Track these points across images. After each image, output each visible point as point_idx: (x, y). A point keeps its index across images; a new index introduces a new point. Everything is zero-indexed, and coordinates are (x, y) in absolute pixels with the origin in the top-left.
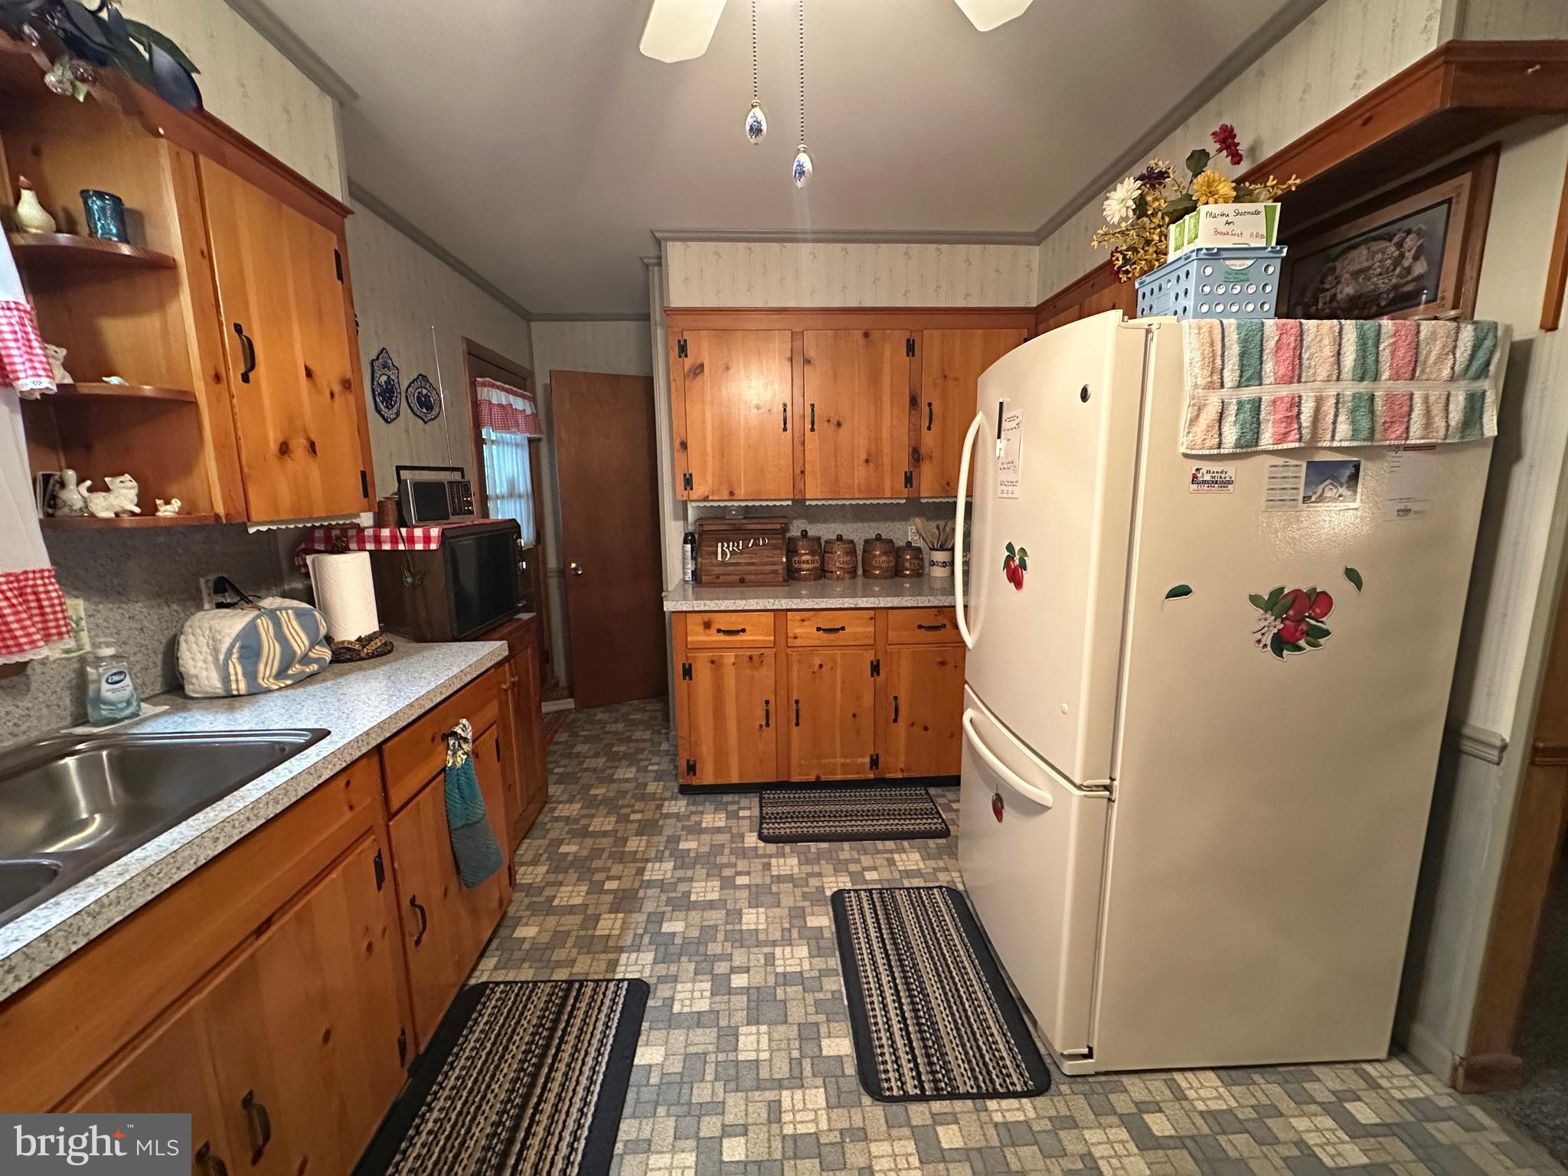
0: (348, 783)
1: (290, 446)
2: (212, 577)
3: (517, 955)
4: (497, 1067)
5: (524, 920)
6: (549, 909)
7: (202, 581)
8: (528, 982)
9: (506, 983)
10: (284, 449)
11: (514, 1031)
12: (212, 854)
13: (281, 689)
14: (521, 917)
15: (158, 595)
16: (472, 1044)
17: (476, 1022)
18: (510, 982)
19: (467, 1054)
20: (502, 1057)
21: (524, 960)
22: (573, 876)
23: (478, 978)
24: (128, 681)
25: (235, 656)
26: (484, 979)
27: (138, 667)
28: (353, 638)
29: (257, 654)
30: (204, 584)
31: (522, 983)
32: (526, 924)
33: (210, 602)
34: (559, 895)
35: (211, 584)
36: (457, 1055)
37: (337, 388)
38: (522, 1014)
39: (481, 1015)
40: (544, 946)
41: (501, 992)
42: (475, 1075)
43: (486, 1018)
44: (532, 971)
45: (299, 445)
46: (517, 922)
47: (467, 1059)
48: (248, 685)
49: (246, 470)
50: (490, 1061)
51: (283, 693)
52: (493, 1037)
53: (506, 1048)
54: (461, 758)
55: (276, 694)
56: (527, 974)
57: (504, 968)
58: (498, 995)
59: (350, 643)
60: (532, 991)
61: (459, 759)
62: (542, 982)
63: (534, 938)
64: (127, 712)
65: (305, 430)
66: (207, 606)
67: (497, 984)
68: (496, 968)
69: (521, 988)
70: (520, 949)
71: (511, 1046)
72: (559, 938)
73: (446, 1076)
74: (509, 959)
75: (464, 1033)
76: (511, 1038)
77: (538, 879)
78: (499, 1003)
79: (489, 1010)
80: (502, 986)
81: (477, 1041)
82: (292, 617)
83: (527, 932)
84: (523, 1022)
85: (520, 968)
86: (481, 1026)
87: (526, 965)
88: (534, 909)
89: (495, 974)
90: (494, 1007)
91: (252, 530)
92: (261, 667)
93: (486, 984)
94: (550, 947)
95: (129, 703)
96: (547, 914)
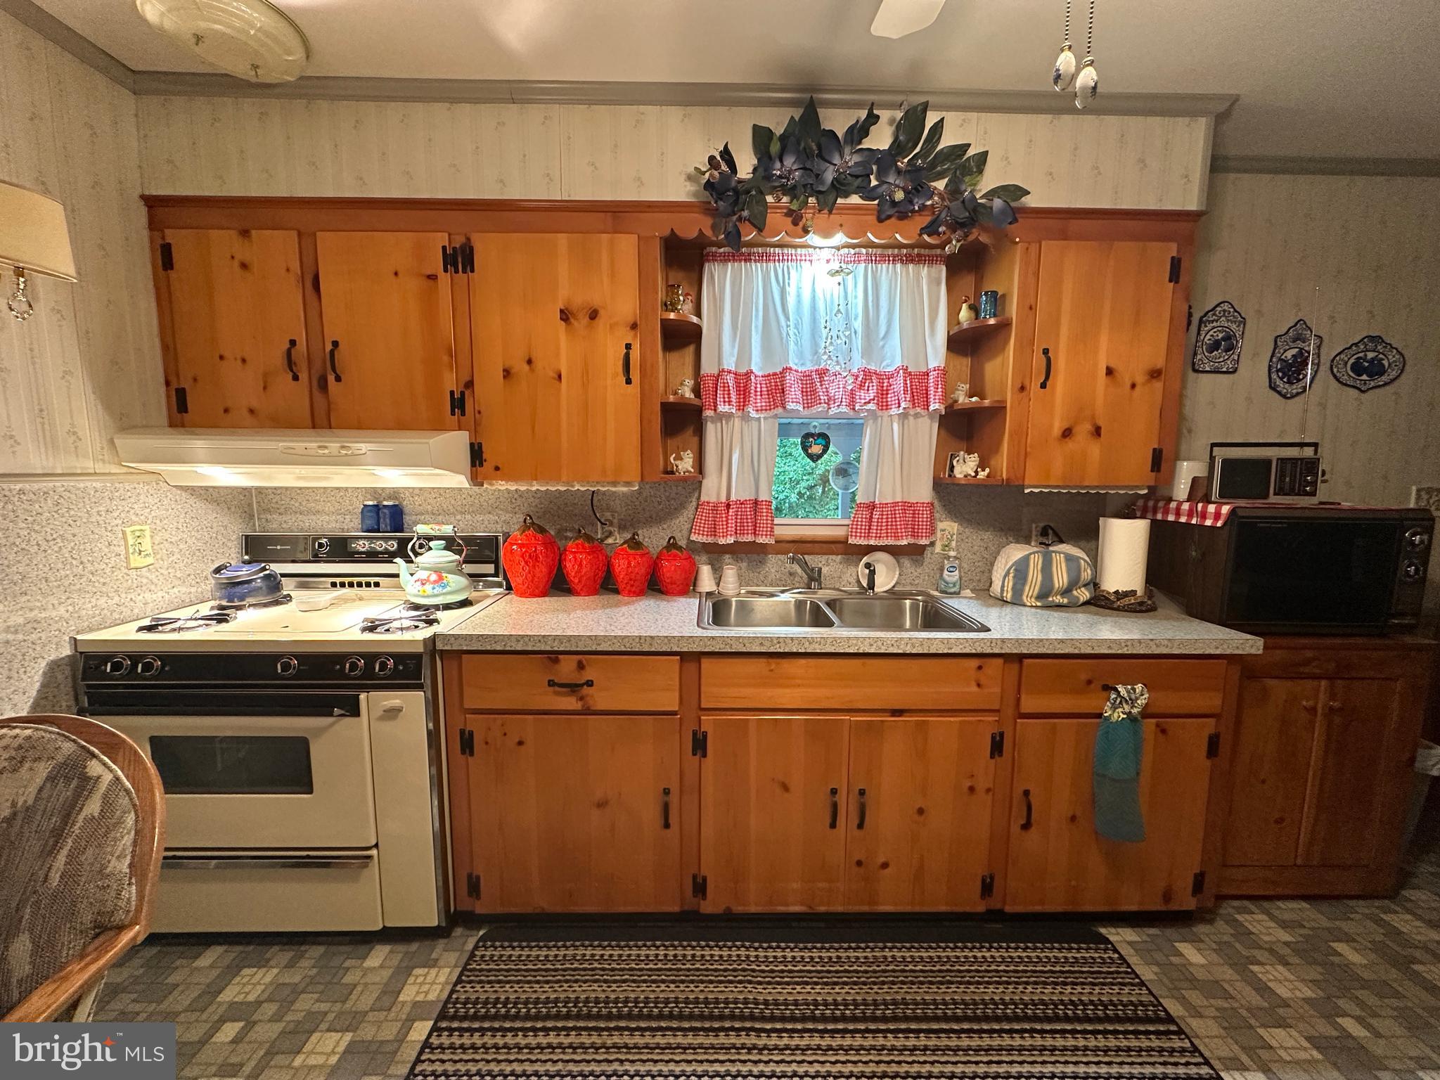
0: (980, 668)
1: (1074, 431)
2: (1042, 525)
3: (1159, 957)
4: (1045, 983)
5: (1202, 946)
6: (1241, 965)
7: (1034, 526)
8: (1137, 976)
9: (1121, 957)
10: (1067, 433)
11: (1083, 984)
12: (867, 651)
13: (1032, 606)
14: (1202, 941)
15: (1002, 530)
16: (1051, 955)
17: (1070, 949)
18: (1125, 961)
19: (1041, 955)
20: (1056, 984)
21: (1158, 964)
22: (1315, 973)
23: (1110, 933)
24: (957, 573)
25: (1011, 575)
26: (1112, 938)
27: (979, 570)
28: (1112, 590)
29: (1025, 579)
30: (1035, 529)
31: (1133, 972)
32: (1199, 950)
33: (1036, 541)
34: (1268, 967)
35: (1039, 529)
36: (1037, 948)
37: (1140, 379)
38: (1104, 984)
39: (1078, 950)
40: (1189, 977)
41: (1110, 958)
42: (1029, 969)
43: (1078, 955)
44: (1153, 977)
45: (1084, 429)
46: (1195, 940)
47: (1038, 957)
48: (1013, 595)
49: (1028, 449)
50: (1047, 975)
51: (1033, 610)
52: (1067, 969)
53: (1065, 984)
54: (1119, 715)
55: (1027, 609)
56: (1147, 973)
57: (1136, 950)
58: (1106, 956)
59: (1108, 593)
60: (1132, 985)
61: (1116, 715)
62: (1148, 989)
63: (1191, 964)
64: (952, 590)
65: (1093, 417)
66: (1033, 544)
67: (1116, 951)
68: (1130, 943)
69: (1127, 973)
70: (1167, 956)
71: (1069, 987)
72: (1214, 989)
73: (1016, 949)
74: (1149, 951)
75: (1055, 945)
76: (1076, 984)
77: (1266, 938)
78: (1099, 960)
79: (1088, 955)
80: (1116, 956)
81: (1056, 957)
82: (1063, 559)
83: (1191, 953)
84: (1097, 988)
85: (1148, 964)
86: (1069, 955)
87: (1155, 969)
88: (1222, 948)
89: (1125, 945)
90: (1093, 958)
91: (1027, 491)
92: (1027, 588)
93: (1107, 941)
94: (1193, 982)
95: (954, 586)
96: (1231, 965)
